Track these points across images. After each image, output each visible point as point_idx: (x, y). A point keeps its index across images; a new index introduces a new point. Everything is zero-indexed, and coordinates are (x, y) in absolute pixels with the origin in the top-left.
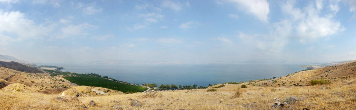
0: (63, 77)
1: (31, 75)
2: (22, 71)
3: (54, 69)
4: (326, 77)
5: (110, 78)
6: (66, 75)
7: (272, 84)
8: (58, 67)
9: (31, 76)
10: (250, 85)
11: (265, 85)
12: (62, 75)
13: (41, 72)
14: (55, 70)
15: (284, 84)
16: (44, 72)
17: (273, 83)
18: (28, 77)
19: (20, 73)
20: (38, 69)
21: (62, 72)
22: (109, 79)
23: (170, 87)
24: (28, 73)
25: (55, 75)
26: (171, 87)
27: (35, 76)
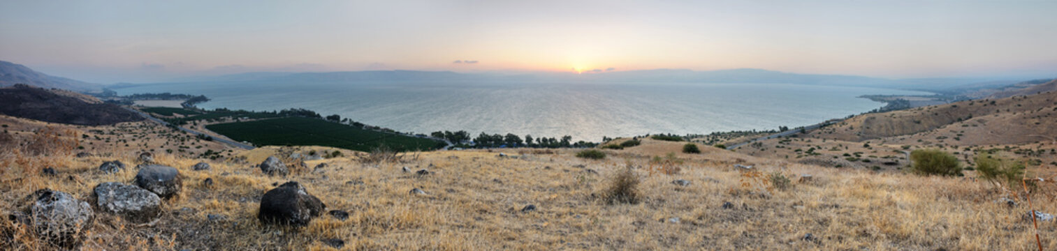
0: (208, 127)
1: (99, 132)
2: (67, 119)
3: (177, 104)
4: (957, 143)
5: (346, 120)
6: (217, 120)
7: (778, 147)
8: (189, 96)
9: (99, 135)
10: (712, 147)
11: (755, 149)
12: (205, 122)
13: (135, 117)
14: (181, 107)
15: (813, 149)
16: (145, 115)
17: (781, 145)
18: (88, 141)
19: (57, 129)
20: (125, 107)
21: (203, 109)
22: (344, 123)
23: (504, 139)
24: (86, 125)
25: (183, 122)
26: (506, 140)
27: (112, 133)
